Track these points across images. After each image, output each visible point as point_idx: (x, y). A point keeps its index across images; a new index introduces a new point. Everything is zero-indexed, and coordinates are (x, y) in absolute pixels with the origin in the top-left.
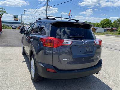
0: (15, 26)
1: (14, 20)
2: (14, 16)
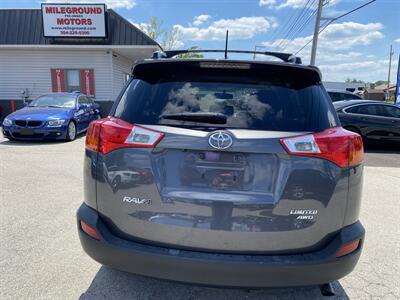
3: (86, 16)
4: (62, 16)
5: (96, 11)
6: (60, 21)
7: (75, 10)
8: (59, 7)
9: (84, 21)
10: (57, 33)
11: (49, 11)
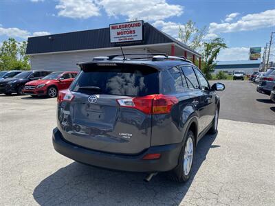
0: (242, 73)
1: (251, 59)
2: (251, 49)
3: (132, 29)
4: (119, 30)
5: (138, 25)
6: (118, 34)
7: (126, 26)
8: (118, 25)
9: (131, 32)
10: (117, 40)
11: (113, 28)
